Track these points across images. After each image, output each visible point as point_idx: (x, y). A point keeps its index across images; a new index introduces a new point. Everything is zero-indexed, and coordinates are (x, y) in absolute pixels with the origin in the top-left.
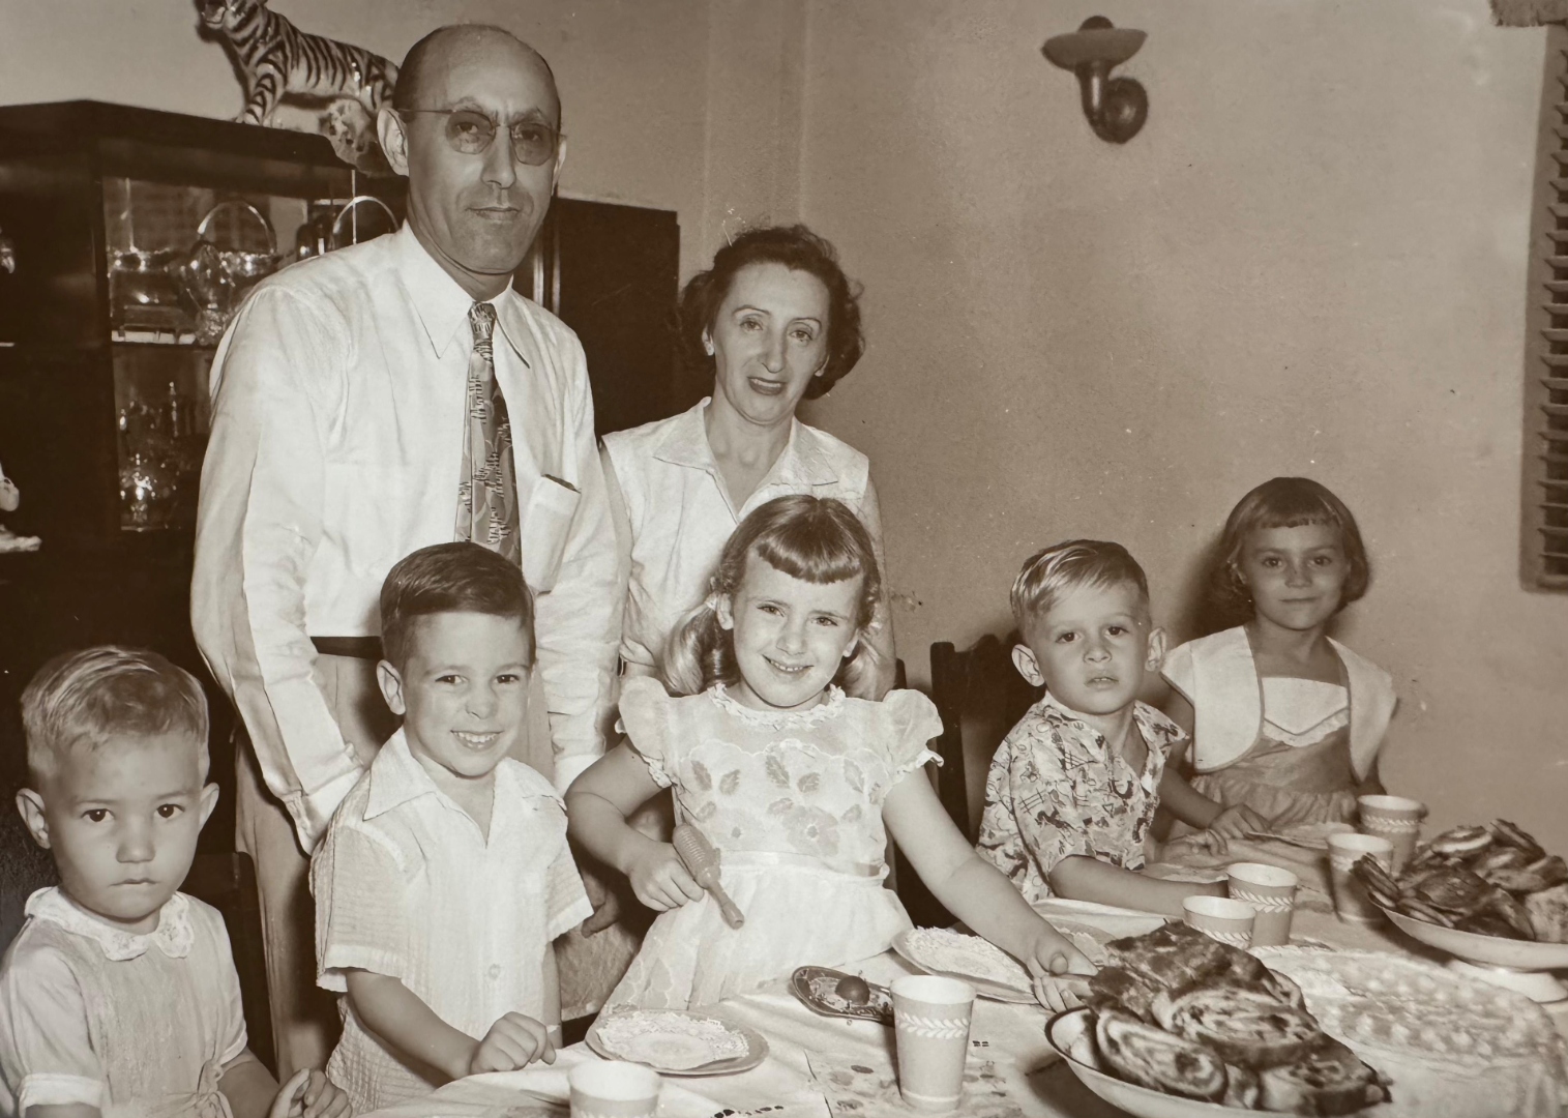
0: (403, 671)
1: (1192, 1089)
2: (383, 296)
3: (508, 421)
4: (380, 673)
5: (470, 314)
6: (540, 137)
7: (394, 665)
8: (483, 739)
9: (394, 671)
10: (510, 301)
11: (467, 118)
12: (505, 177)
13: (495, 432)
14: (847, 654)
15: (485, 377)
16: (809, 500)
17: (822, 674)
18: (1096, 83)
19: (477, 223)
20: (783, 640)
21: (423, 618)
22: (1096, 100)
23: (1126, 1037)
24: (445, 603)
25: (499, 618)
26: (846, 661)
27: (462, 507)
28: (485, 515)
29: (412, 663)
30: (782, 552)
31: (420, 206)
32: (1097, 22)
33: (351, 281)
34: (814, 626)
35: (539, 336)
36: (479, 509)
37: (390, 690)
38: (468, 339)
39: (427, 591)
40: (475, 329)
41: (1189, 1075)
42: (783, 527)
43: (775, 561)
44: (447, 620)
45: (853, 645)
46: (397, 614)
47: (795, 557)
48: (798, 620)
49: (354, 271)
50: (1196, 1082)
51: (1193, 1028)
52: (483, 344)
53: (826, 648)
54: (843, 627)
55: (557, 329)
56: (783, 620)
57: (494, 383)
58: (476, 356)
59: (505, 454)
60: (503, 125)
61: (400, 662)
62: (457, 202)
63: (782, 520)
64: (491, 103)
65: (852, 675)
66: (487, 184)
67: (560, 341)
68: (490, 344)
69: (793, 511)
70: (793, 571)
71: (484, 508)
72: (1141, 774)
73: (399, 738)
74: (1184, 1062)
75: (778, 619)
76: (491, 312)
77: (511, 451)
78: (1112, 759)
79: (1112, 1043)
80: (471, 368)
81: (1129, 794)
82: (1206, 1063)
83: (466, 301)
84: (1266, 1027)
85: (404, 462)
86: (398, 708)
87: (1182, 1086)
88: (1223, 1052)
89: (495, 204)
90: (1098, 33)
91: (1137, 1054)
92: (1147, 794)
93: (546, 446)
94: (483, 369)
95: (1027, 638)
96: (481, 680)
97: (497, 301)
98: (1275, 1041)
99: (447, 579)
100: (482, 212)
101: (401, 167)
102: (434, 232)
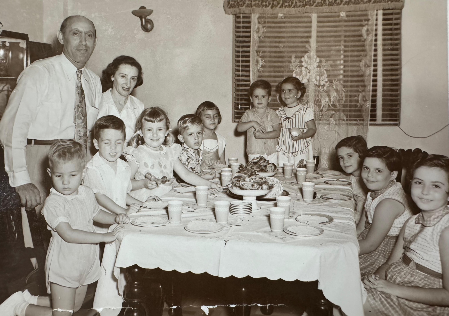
0: (98, 141)
1: (255, 189)
2: (57, 67)
3: (84, 94)
4: (94, 141)
5: (77, 72)
6: (91, 36)
7: (96, 139)
8: (113, 154)
9: (96, 141)
10: (84, 69)
11: (76, 32)
12: (84, 43)
13: (81, 97)
14: (166, 136)
15: (79, 85)
16: (152, 108)
17: (162, 140)
18: (144, 20)
19: (78, 53)
20: (153, 135)
21: (102, 130)
22: (144, 23)
23: (244, 184)
24: (107, 127)
25: (117, 130)
26: (166, 137)
27: (75, 112)
28: (79, 114)
29: (100, 139)
30: (149, 119)
31: (66, 49)
32: (143, 8)
33: (50, 64)
34: (158, 131)
35: (90, 76)
36: (77, 113)
37: (96, 144)
38: (76, 77)
39: (103, 125)
40: (78, 75)
41: (254, 187)
42: (148, 114)
43: (148, 121)
44: (106, 130)
45: (167, 134)
46: (97, 129)
47: (151, 119)
48: (155, 131)
49: (51, 62)
50: (255, 188)
51: (252, 181)
52: (79, 78)
53: (162, 135)
54: (164, 130)
55: (94, 75)
56: (152, 131)
57: (81, 87)
58: (78, 80)
59: (84, 101)
60: (83, 34)
61: (97, 139)
62: (74, 49)
63: (147, 113)
64: (81, 29)
65: (167, 140)
66: (80, 44)
67: (95, 78)
68: (81, 78)
69: (149, 110)
70: (151, 121)
71: (79, 112)
72: (199, 157)
73: (98, 153)
74: (253, 185)
75: (151, 132)
76: (81, 72)
77: (85, 100)
78: (196, 155)
79: (242, 185)
80: (77, 83)
81: (199, 161)
82: (255, 185)
83: (76, 69)
84: (261, 179)
85: (61, 102)
86: (97, 148)
87: (253, 189)
88: (257, 183)
89: (82, 48)
90: (143, 10)
91: (246, 186)
92: (201, 160)
93: (92, 100)
94: (79, 83)
95: (181, 133)
96: (113, 142)
97: (82, 69)
98: (262, 181)
99: (107, 122)
100: (79, 50)
101: (62, 42)
102: (70, 55)
